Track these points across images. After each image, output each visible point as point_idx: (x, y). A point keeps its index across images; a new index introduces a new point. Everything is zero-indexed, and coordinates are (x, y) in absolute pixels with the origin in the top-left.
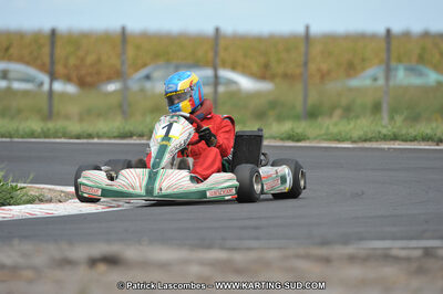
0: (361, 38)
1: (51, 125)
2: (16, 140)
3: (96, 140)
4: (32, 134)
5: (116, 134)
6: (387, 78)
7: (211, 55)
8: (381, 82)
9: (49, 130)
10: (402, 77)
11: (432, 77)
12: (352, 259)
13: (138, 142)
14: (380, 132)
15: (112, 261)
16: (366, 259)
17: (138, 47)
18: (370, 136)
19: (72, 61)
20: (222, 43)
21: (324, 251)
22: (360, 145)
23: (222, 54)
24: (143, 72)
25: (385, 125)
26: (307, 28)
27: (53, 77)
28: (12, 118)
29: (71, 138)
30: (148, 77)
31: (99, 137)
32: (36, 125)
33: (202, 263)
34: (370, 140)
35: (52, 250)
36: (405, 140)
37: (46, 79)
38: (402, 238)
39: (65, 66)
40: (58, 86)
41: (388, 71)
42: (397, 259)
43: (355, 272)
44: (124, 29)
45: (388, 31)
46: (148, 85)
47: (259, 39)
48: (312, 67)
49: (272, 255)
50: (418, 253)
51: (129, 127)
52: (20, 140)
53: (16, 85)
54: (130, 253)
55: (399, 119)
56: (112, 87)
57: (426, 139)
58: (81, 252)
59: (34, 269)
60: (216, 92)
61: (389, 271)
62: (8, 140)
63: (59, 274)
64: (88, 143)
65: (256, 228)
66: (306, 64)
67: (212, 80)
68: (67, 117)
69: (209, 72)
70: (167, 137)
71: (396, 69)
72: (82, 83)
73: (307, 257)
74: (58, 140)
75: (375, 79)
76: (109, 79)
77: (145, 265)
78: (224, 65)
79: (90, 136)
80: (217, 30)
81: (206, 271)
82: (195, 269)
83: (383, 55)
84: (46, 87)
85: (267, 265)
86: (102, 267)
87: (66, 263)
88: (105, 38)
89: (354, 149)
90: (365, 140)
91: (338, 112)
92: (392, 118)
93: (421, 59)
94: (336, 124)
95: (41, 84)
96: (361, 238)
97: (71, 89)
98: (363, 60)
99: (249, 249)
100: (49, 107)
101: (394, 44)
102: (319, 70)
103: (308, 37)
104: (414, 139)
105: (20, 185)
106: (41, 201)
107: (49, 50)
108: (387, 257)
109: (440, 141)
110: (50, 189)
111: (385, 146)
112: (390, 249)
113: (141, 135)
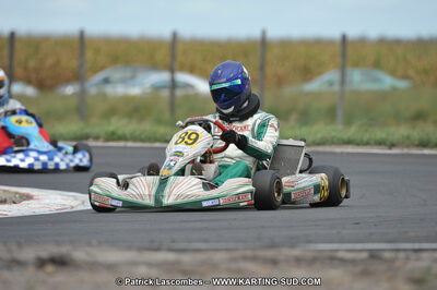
0: (318, 43)
6: (343, 82)
7: (168, 59)
8: (336, 88)
11: (388, 82)
12: (298, 261)
13: (93, 143)
14: (333, 137)
15: (60, 262)
16: (313, 261)
17: (97, 51)
19: (32, 64)
20: (180, 48)
21: (270, 253)
23: (180, 58)
25: (337, 130)
26: (264, 33)
27: (11, 79)
33: (149, 264)
34: (324, 144)
36: (358, 145)
38: (349, 242)
39: (25, 68)
40: (17, 88)
42: (343, 261)
43: (300, 273)
44: (82, 33)
45: (344, 39)
46: (110, 90)
47: (218, 44)
48: (269, 71)
49: (220, 257)
50: (364, 255)
51: (87, 130)
54: (79, 255)
56: (70, 90)
57: (380, 143)
58: (29, 254)
60: (172, 95)
61: (335, 273)
63: (6, 274)
66: (262, 68)
67: (169, 85)
69: (162, 77)
71: (351, 74)
72: (42, 85)
73: (254, 259)
75: (331, 84)
76: (68, 81)
77: (94, 266)
78: (182, 69)
80: (175, 35)
82: (143, 271)
83: (339, 60)
85: (214, 266)
86: (50, 268)
87: (16, 263)
88: (62, 42)
90: (318, 144)
91: (293, 117)
93: (377, 65)
94: (292, 128)
96: (310, 242)
97: (30, 91)
98: (319, 65)
99: (197, 251)
101: (350, 50)
102: (276, 75)
103: (264, 43)
104: (367, 144)
108: (333, 260)
109: (392, 146)
110: (5, 191)
111: (338, 150)
112: (337, 251)
113: (97, 138)
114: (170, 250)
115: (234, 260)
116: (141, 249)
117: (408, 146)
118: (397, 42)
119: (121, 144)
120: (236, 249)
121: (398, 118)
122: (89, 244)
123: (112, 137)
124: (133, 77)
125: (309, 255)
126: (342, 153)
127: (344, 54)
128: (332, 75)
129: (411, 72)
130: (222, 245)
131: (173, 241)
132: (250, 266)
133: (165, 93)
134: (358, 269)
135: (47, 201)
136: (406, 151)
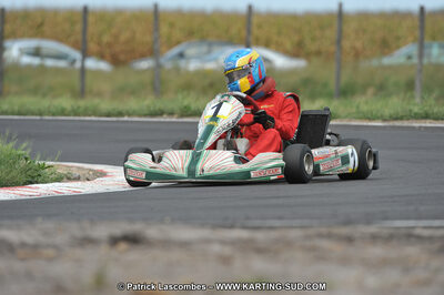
0: (398, 16)
1: (82, 103)
2: (47, 118)
3: (126, 118)
4: (63, 112)
5: (146, 112)
6: (421, 56)
7: (244, 33)
8: (415, 60)
9: (79, 107)
10: (437, 55)
12: (374, 238)
13: (168, 120)
14: (411, 111)
15: (133, 240)
16: (390, 238)
17: (172, 25)
18: (400, 114)
19: (106, 39)
20: (255, 20)
21: (345, 231)
22: (391, 123)
23: (255, 31)
24: (176, 50)
26: (341, 5)
27: (85, 54)
28: (44, 95)
29: (101, 116)
30: (181, 55)
31: (129, 115)
32: (66, 102)
33: (223, 242)
34: (401, 118)
35: (76, 229)
36: (436, 119)
37: (77, 55)
38: (427, 218)
39: (99, 44)
40: (91, 64)
41: (422, 49)
42: (420, 238)
43: (377, 251)
44: (156, 6)
45: (422, 9)
46: (182, 63)
47: (294, 17)
48: (346, 44)
49: (295, 234)
51: (159, 105)
52: (51, 118)
53: (50, 63)
54: (152, 232)
56: (145, 64)
58: (102, 231)
59: (55, 247)
61: (412, 251)
62: (38, 118)
63: (79, 253)
64: (118, 122)
66: (339, 42)
68: (99, 94)
70: (215, 117)
71: (431, 47)
72: (116, 61)
73: (329, 236)
74: (88, 118)
75: (409, 57)
76: (143, 56)
77: (166, 244)
78: (258, 43)
79: (120, 114)
80: (250, 8)
81: (227, 250)
82: (216, 248)
83: (417, 33)
84: (78, 65)
85: (289, 244)
86: (123, 246)
87: (87, 241)
88: (137, 16)
89: (385, 127)
90: (396, 119)
91: (370, 91)
94: (366, 103)
95: (74, 61)
96: (386, 218)
97: (103, 66)
98: (398, 38)
99: (271, 228)
100: (82, 85)
101: (428, 23)
102: (354, 48)
103: (341, 14)
105: (48, 163)
106: (69, 179)
107: (81, 29)
108: (410, 237)
110: (79, 168)
111: (416, 124)
112: (413, 228)
113: (171, 114)
114: (244, 227)
115: (308, 237)
116: (215, 227)
120: (311, 227)
122: (162, 221)
123: (186, 112)
124: (209, 52)
126: (420, 127)
127: (422, 28)
128: (410, 48)
130: (297, 222)
131: (248, 218)
132: (325, 244)
134: (436, 245)
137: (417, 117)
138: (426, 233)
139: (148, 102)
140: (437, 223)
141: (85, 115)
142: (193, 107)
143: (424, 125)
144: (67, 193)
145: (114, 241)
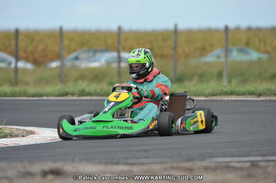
0: (209, 32)
1: (17, 89)
3: (45, 98)
4: (5, 95)
6: (226, 56)
7: (116, 44)
8: (222, 59)
9: (15, 92)
10: (235, 56)
12: (206, 169)
13: (71, 98)
14: (222, 90)
15: (56, 173)
16: (215, 169)
17: (71, 40)
18: (216, 92)
19: (30, 48)
20: (123, 36)
21: (189, 165)
22: (210, 98)
23: (123, 43)
24: (74, 55)
25: (225, 85)
26: (176, 26)
27: (18, 59)
29: (30, 96)
30: (77, 58)
31: (47, 96)
32: (7, 88)
34: (216, 95)
35: (19, 167)
36: (238, 95)
37: (13, 60)
38: (237, 156)
39: (25, 52)
40: (21, 64)
41: (227, 52)
42: (234, 168)
43: (208, 177)
44: (61, 28)
45: (227, 28)
46: (77, 63)
47: (146, 33)
48: (180, 50)
49: (157, 167)
50: (248, 165)
51: (67, 90)
54: (68, 168)
55: (234, 82)
56: (54, 65)
57: (251, 94)
58: (37, 168)
60: (119, 66)
61: (230, 176)
64: (40, 100)
65: (146, 151)
66: (175, 48)
67: (117, 59)
68: (27, 84)
69: (115, 54)
71: (232, 51)
72: (36, 62)
73: (178, 168)
74: (21, 98)
75: (218, 57)
76: (53, 60)
78: (125, 50)
79: (41, 95)
80: (120, 28)
83: (224, 42)
84: (13, 65)
86: (50, 177)
87: (28, 174)
88: (49, 35)
89: (206, 100)
90: (213, 95)
91: (196, 78)
92: (230, 82)
93: (247, 44)
94: (195, 85)
95: (10, 63)
96: (212, 157)
97: (29, 66)
99: (142, 164)
100: (15, 78)
101: (230, 35)
102: (184, 52)
103: (176, 31)
104: (244, 94)
106: (11, 136)
107: (14, 42)
108: (228, 168)
109: (260, 95)
110: (17, 129)
111: (226, 98)
112: (230, 162)
113: (73, 94)
114: (125, 164)
116: (107, 164)
117: (270, 95)
118: (259, 30)
119: (89, 98)
120: (166, 163)
121: (261, 77)
122: (73, 161)
123: (82, 93)
124: (94, 55)
125: (213, 165)
126: (228, 100)
127: (227, 39)
128: (219, 51)
129: (269, 49)
130: (158, 160)
131: (126, 158)
132: (176, 173)
133: (115, 65)
134: (245, 173)
135: (44, 135)
136: (268, 98)
137: (226, 94)
138: (238, 165)
139: (58, 88)
140: (244, 159)
141: (19, 96)
142: (87, 90)
143: (230, 99)
144: (10, 145)
145: (45, 174)
